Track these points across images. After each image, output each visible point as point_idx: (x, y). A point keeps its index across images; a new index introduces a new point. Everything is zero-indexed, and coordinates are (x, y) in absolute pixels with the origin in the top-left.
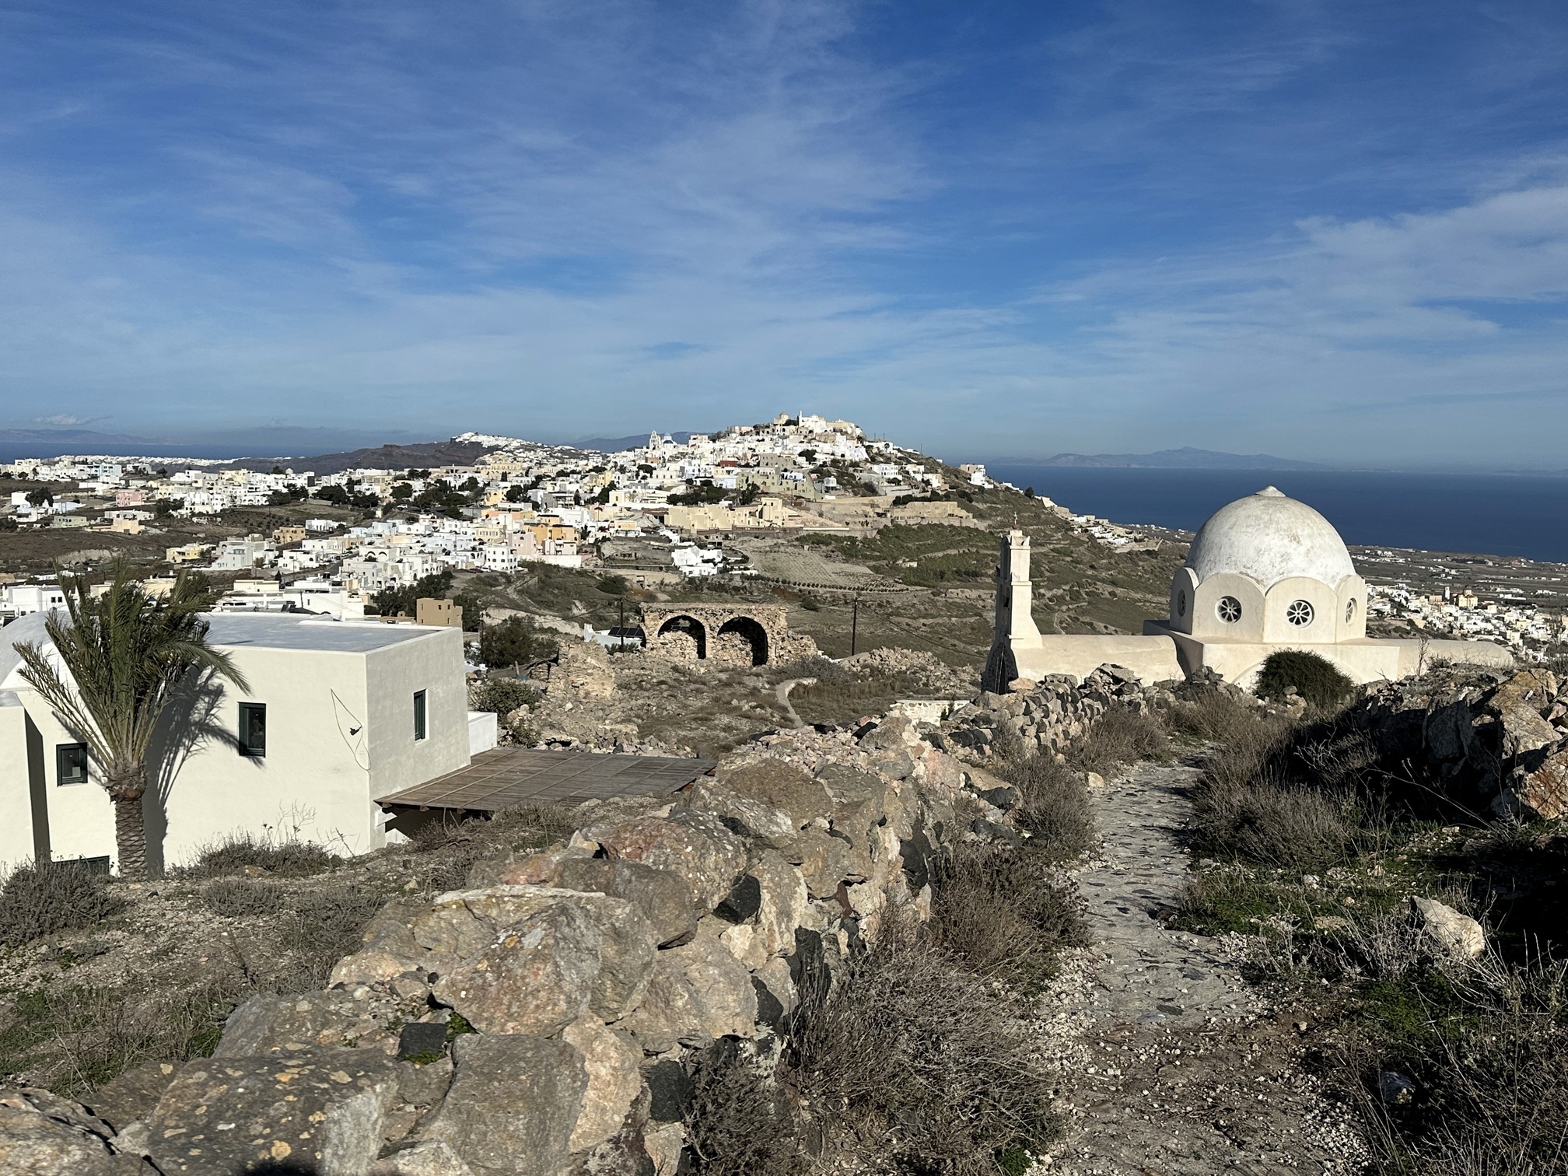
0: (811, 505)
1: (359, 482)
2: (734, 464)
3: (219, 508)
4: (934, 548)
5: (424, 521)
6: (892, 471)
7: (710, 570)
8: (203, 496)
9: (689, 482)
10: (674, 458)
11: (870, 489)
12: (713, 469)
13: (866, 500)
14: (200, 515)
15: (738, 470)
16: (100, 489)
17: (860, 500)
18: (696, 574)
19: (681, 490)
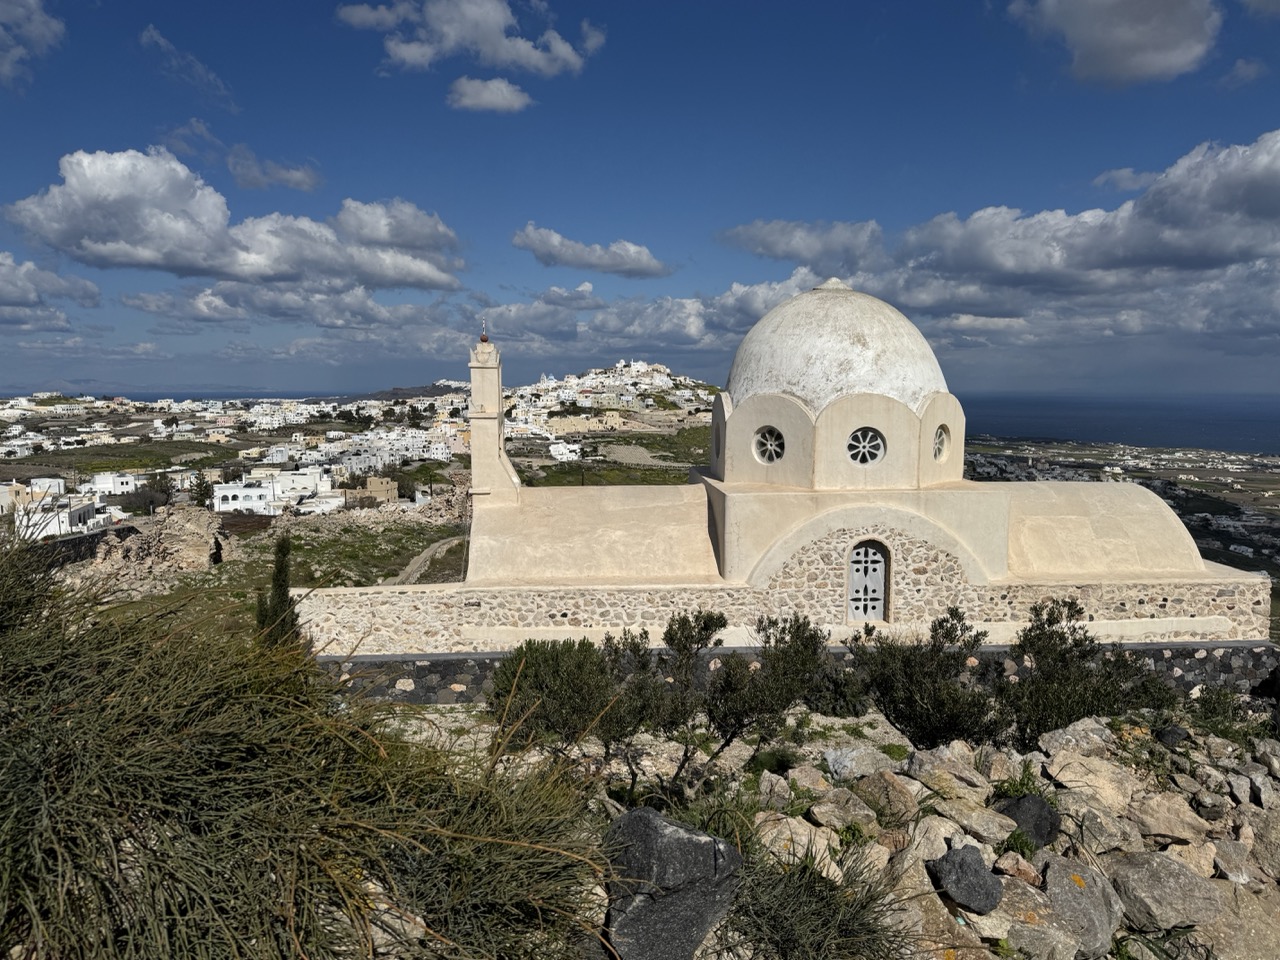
0: (637, 416)
1: (363, 408)
2: (590, 392)
3: (276, 426)
5: (397, 430)
6: (687, 394)
7: (574, 457)
8: (268, 418)
9: (562, 403)
10: (555, 389)
11: (674, 406)
12: (577, 396)
13: (672, 412)
14: (264, 430)
15: (592, 396)
16: (208, 416)
17: (667, 412)
18: (564, 460)
19: (558, 408)
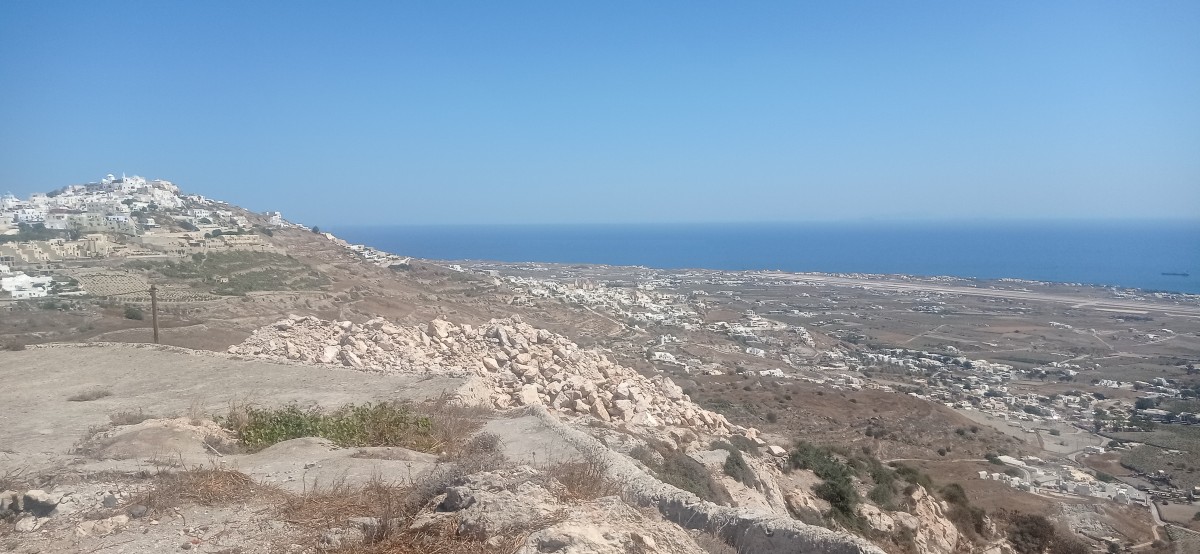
0: (134, 240)
2: (64, 212)
4: (242, 267)
7: (41, 293)
9: (22, 226)
11: (185, 227)
12: (45, 216)
13: (182, 234)
15: (66, 216)
17: (176, 234)
18: (26, 297)
19: (14, 232)
